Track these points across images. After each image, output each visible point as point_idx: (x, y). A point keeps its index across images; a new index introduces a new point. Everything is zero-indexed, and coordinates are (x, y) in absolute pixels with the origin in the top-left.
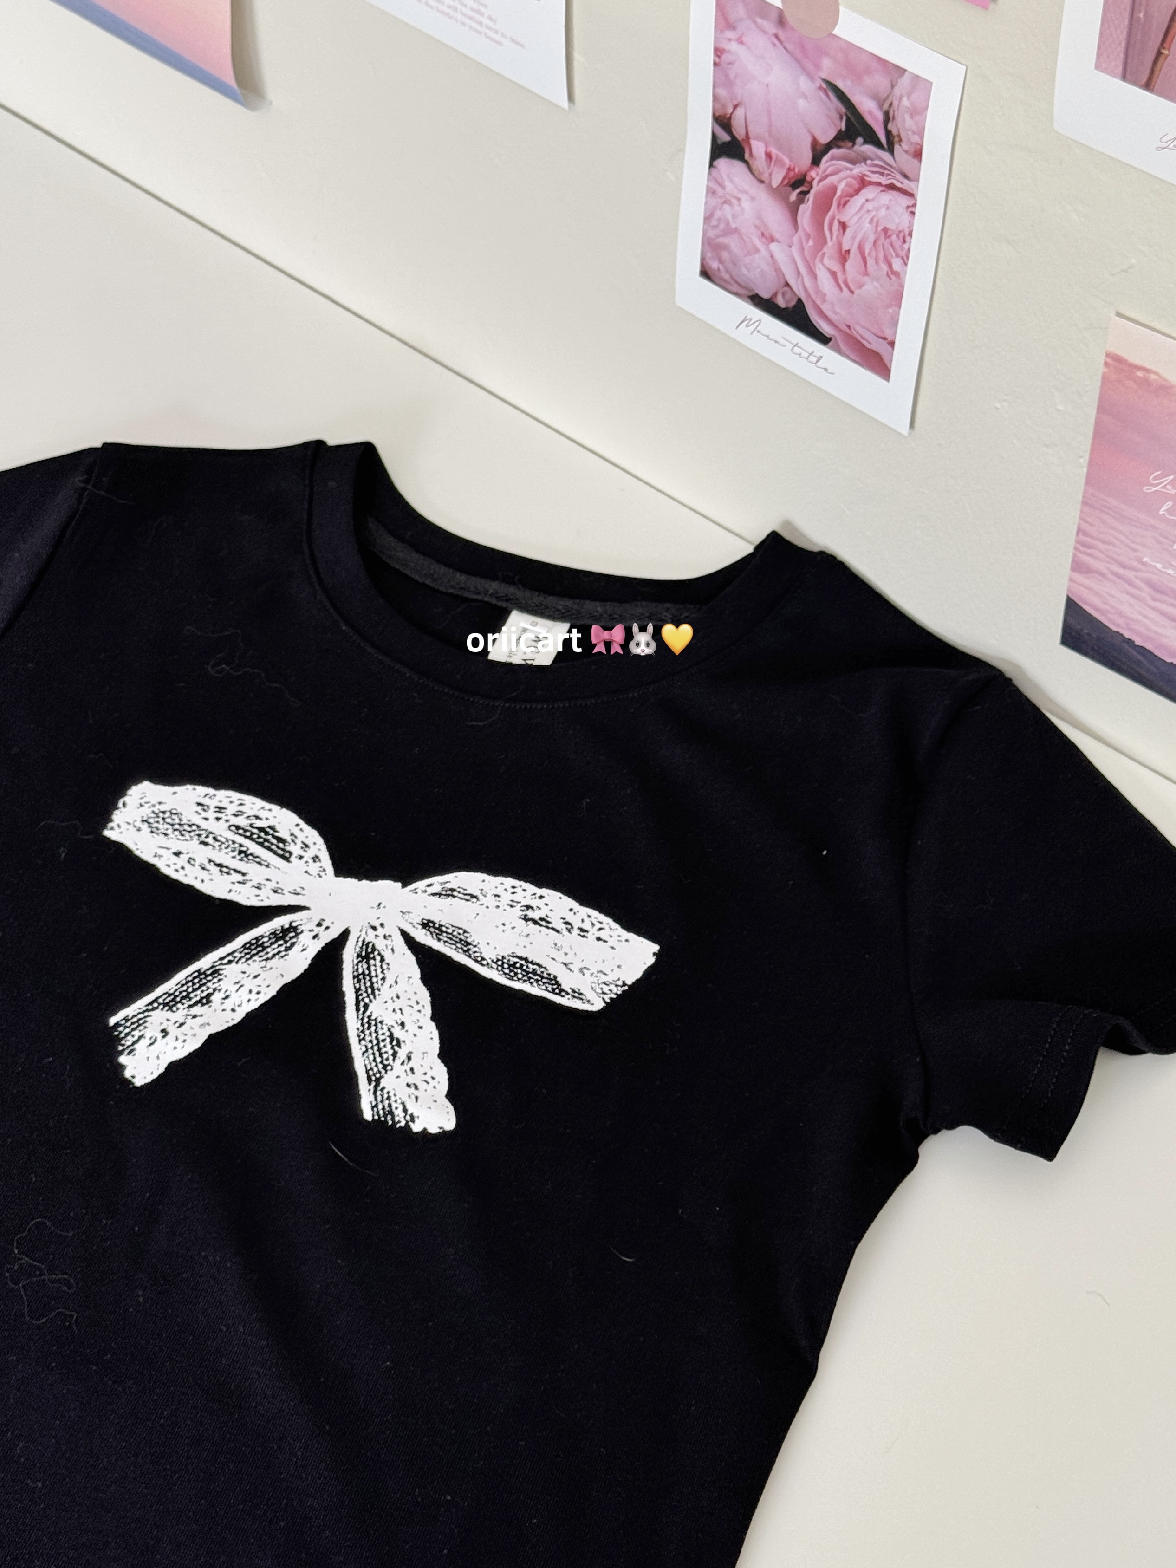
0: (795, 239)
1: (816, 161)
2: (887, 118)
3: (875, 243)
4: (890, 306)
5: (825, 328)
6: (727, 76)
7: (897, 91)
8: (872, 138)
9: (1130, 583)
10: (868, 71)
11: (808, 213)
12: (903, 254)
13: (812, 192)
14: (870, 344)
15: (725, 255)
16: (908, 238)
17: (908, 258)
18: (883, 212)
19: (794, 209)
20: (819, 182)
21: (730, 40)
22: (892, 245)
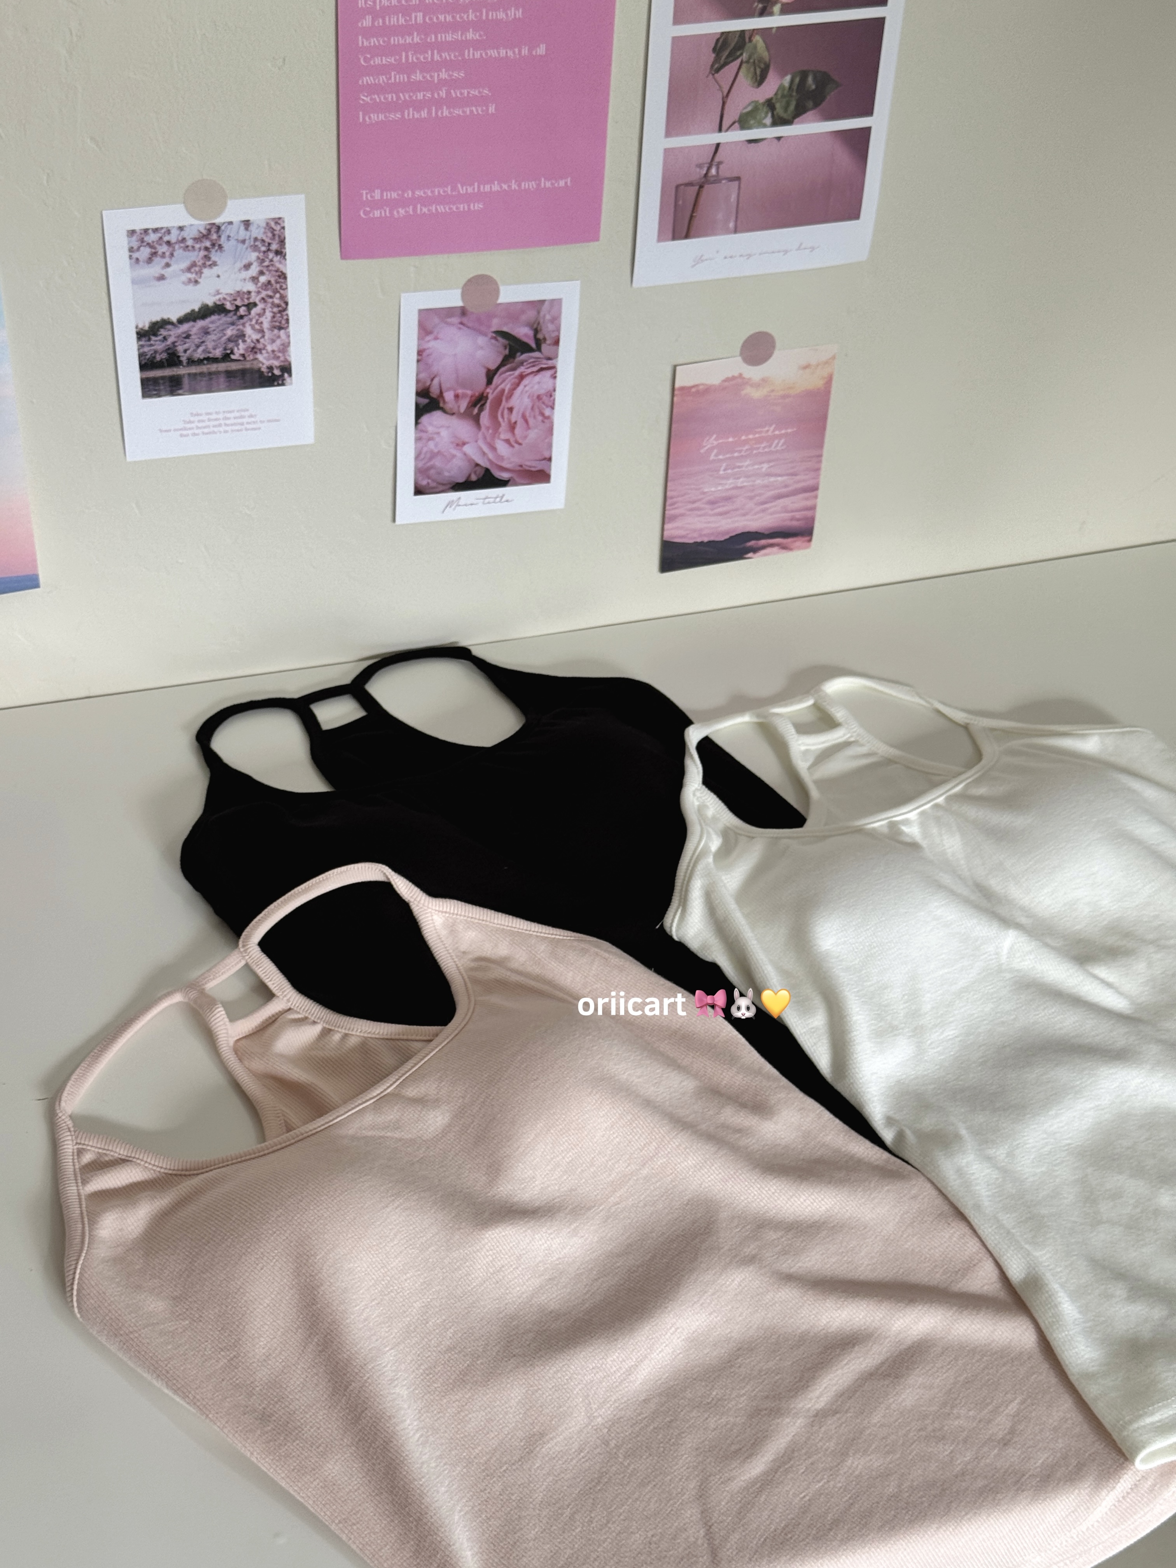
0: (480, 435)
1: (489, 381)
2: (536, 331)
3: (532, 408)
4: (546, 438)
5: (505, 476)
6: (427, 364)
7: (542, 314)
8: (526, 348)
9: (698, 509)
10: (523, 312)
11: (487, 414)
12: (550, 404)
13: (489, 401)
14: (534, 467)
15: (432, 472)
16: (553, 393)
17: (554, 404)
18: (536, 387)
19: (476, 420)
20: (493, 393)
21: (429, 341)
22: (543, 403)
